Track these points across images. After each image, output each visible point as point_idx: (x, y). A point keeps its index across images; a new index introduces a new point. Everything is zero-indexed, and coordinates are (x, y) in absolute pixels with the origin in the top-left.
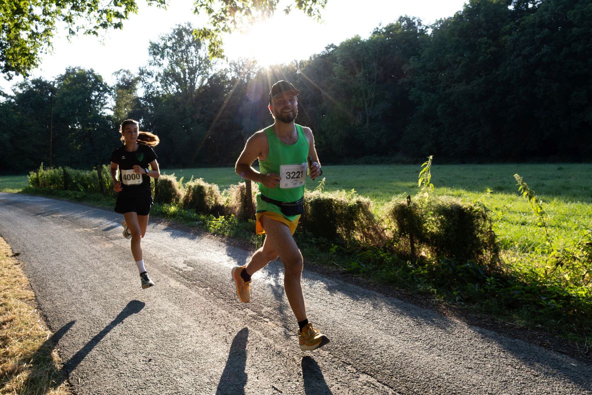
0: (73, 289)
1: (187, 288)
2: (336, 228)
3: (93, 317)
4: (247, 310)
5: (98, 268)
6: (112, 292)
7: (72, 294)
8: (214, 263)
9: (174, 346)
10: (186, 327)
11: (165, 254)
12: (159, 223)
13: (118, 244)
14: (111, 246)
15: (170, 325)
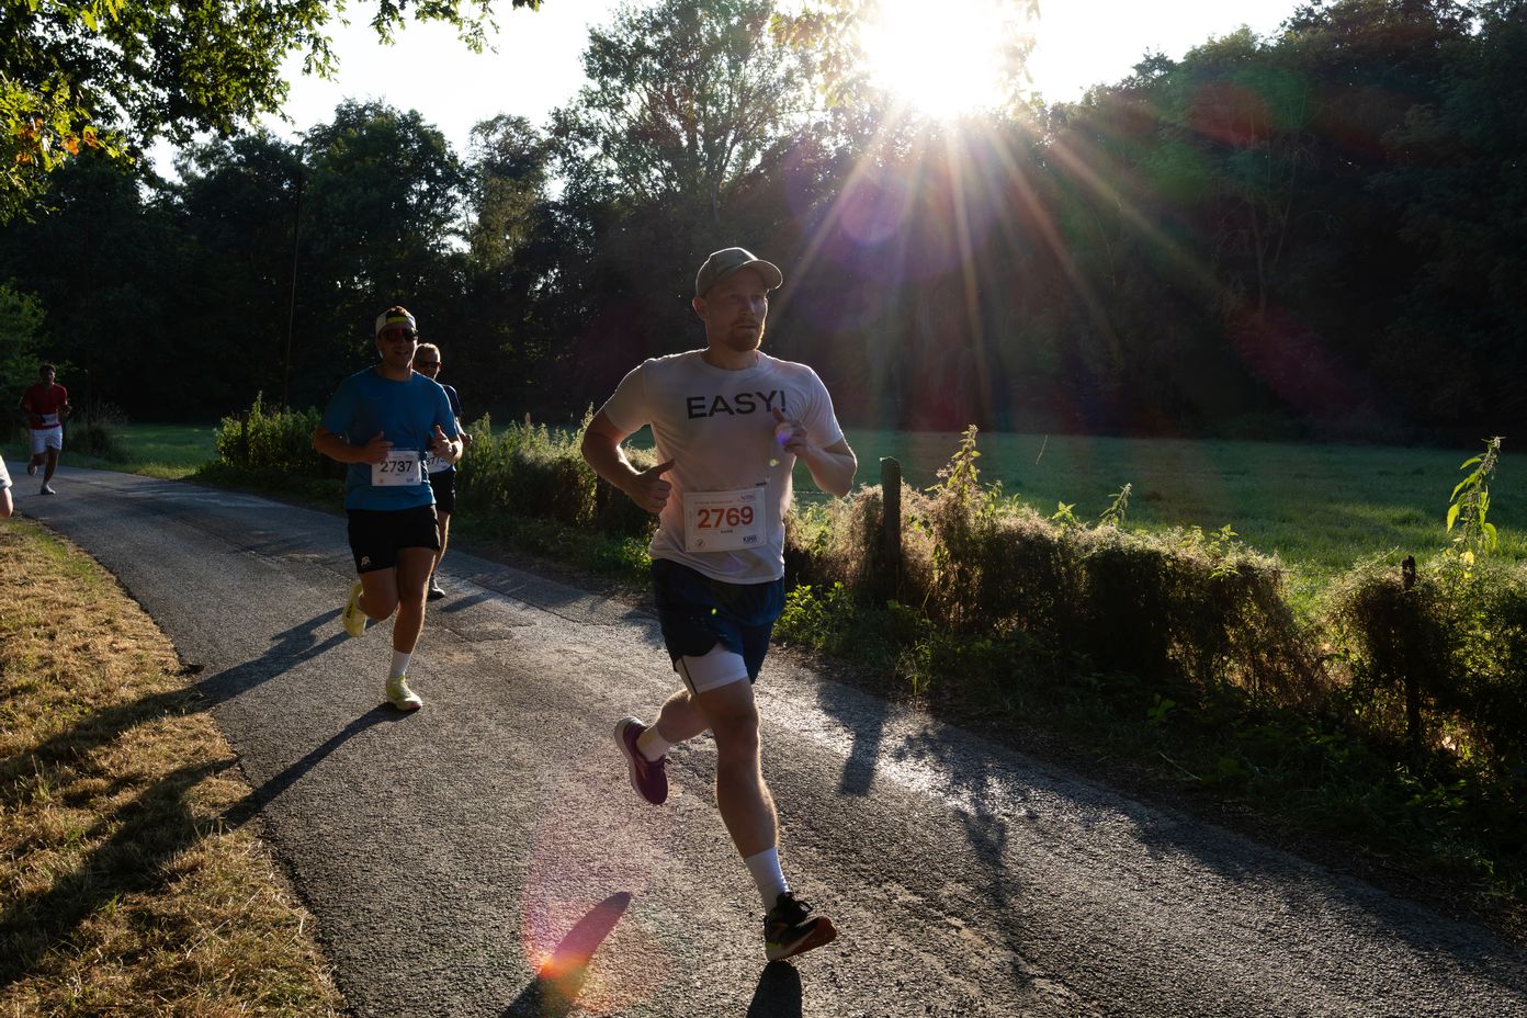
0: (365, 786)
1: (704, 806)
2: (1167, 644)
3: (431, 876)
4: (895, 888)
5: (437, 725)
6: (481, 801)
7: (362, 801)
8: (786, 731)
9: (675, 983)
10: (710, 927)
11: (633, 694)
12: (610, 595)
13: (489, 654)
14: (470, 658)
15: (660, 916)
